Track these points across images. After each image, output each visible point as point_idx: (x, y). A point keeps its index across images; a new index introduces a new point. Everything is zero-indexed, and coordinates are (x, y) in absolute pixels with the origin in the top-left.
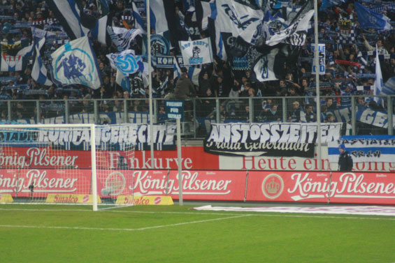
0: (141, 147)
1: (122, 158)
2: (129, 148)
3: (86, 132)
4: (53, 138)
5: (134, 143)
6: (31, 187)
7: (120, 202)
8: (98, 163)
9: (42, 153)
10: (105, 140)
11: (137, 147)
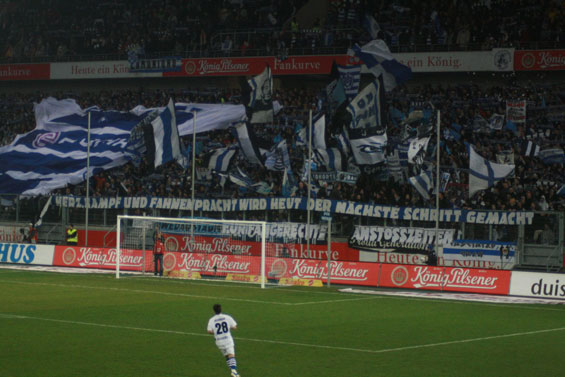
0: (300, 241)
1: (285, 248)
2: (290, 241)
3: (258, 228)
4: (233, 231)
5: (295, 238)
6: (215, 268)
7: (282, 283)
8: (266, 252)
9: (224, 242)
10: (273, 234)
11: (297, 241)
